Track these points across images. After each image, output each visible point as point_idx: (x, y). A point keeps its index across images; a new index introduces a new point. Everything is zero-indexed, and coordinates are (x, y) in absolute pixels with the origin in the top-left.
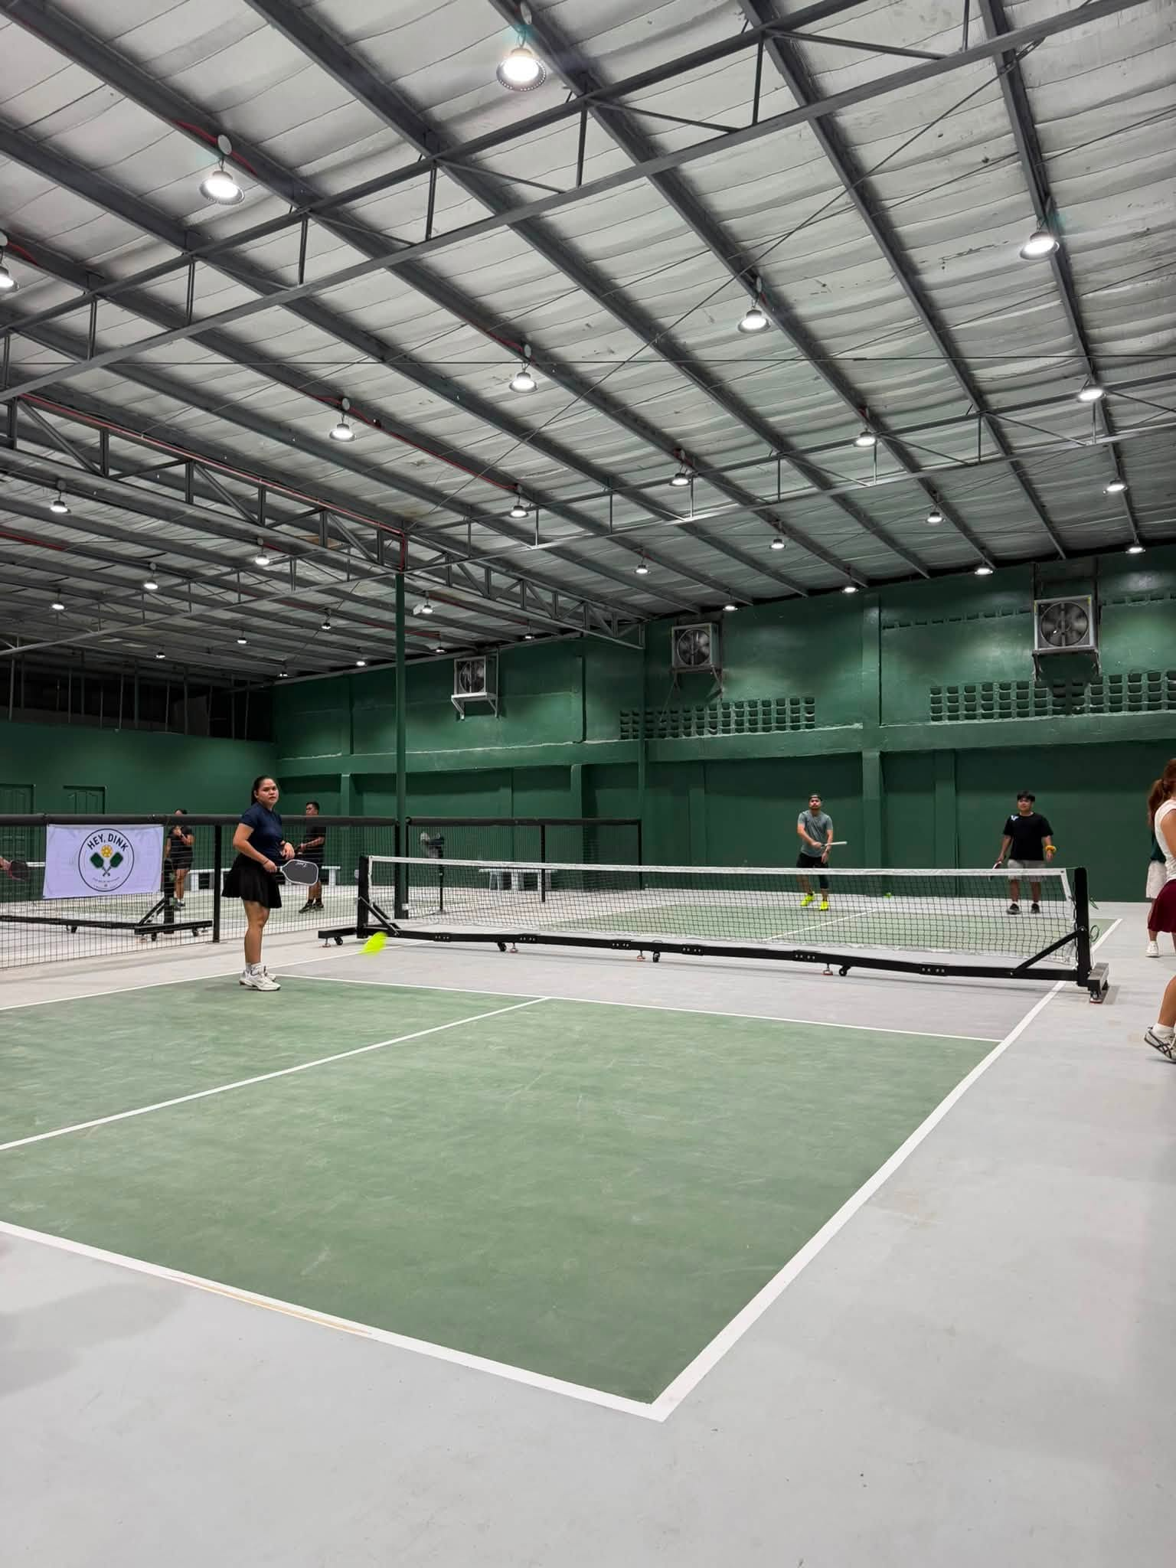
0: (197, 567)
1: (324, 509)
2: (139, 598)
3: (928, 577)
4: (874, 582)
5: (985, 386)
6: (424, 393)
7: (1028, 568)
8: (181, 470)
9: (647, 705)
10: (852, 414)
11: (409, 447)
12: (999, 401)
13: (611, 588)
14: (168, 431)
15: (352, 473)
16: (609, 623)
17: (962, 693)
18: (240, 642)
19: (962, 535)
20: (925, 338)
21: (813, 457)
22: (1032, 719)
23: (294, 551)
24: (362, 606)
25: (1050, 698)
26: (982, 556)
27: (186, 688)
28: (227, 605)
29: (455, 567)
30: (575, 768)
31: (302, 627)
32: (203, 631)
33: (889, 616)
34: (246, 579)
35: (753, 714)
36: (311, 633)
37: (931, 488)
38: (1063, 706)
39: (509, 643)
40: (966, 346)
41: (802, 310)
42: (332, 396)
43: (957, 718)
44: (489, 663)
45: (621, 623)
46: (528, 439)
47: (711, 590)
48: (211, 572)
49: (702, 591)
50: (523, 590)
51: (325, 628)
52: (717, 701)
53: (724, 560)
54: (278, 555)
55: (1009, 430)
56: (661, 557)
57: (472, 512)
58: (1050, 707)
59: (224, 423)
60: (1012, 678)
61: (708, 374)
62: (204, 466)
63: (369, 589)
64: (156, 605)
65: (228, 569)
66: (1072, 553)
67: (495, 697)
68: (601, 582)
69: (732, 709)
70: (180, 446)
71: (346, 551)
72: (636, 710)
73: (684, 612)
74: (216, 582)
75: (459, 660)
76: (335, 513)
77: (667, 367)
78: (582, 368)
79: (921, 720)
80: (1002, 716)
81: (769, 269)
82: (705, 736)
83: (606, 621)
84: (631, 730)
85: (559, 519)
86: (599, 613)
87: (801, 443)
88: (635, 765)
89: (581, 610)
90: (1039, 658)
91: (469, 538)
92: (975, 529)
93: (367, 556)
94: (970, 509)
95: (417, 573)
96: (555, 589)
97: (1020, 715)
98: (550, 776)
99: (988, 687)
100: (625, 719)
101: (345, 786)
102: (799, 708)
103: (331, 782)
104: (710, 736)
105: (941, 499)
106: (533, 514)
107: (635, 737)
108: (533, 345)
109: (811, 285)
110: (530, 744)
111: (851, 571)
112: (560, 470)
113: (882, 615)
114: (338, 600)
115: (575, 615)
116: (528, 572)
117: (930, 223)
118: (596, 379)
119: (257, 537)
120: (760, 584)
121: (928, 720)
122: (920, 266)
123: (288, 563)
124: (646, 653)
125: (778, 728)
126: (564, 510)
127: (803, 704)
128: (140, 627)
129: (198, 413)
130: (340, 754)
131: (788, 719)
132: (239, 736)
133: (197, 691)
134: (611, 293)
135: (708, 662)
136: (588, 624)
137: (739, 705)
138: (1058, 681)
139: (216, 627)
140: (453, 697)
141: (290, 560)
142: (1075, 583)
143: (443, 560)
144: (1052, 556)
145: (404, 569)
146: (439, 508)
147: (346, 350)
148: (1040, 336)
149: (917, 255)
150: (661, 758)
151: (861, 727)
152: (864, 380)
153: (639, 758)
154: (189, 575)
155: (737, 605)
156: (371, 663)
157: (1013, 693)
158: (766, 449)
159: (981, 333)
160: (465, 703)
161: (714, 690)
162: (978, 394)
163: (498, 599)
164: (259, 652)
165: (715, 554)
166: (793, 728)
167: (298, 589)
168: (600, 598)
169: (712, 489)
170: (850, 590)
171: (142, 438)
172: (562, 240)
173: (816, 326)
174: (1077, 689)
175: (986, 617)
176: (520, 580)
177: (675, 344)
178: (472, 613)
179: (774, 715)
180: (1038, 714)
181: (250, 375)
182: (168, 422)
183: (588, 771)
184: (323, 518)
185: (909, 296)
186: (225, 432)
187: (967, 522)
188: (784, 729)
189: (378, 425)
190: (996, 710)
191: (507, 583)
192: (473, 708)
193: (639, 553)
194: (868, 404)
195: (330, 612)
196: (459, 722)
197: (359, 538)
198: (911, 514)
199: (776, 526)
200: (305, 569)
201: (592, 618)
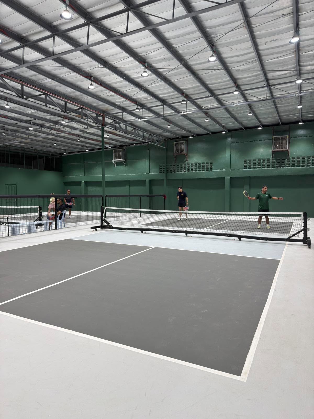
0: (44, 123)
1: (82, 108)
2: (27, 132)
3: (244, 129)
4: (230, 131)
5: (269, 78)
6: (115, 76)
7: (271, 128)
8: (43, 96)
9: (167, 163)
10: (233, 84)
11: (108, 91)
12: (272, 82)
13: (158, 131)
14: (40, 85)
15: (91, 98)
16: (157, 140)
17: (252, 161)
18: (54, 144)
19: (256, 118)
20: (257, 64)
21: (220, 97)
22: (271, 168)
23: (72, 119)
24: (89, 135)
25: (276, 163)
26: (259, 124)
27: (38, 157)
28: (52, 134)
29: (117, 125)
30: (147, 181)
31: (72, 140)
32: (44, 141)
33: (233, 140)
34: (58, 127)
35: (196, 166)
36: (74, 142)
37: (250, 106)
38: (279, 165)
39: (128, 145)
40: (267, 67)
41: (224, 56)
42: (89, 76)
43: (251, 168)
44: (123, 151)
45: (160, 140)
46: (143, 90)
47: (186, 132)
48: (48, 125)
49: (183, 132)
50: (135, 131)
51: (78, 141)
52: (186, 163)
53: (191, 124)
54: (67, 120)
55: (273, 90)
56: (173, 123)
57: (123, 109)
58: (276, 165)
59: (57, 83)
60: (266, 158)
61: (195, 73)
62: (50, 95)
63: (93, 130)
64: (31, 134)
65: (53, 124)
66: (283, 124)
67: (124, 160)
68: (157, 129)
69: (190, 165)
70: (44, 90)
71: (87, 120)
72: (164, 165)
73: (178, 138)
74: (49, 128)
75: (114, 150)
76: (85, 109)
77: (185, 70)
78: (160, 70)
79: (241, 169)
80: (263, 168)
81: (217, 43)
82: (183, 172)
83: (156, 140)
84: (162, 170)
85: (147, 112)
86: (155, 138)
87: (217, 92)
88: (163, 180)
89: (150, 137)
90: (273, 152)
91: (123, 117)
92: (259, 117)
93: (94, 121)
94: (258, 112)
95: (107, 126)
96: (143, 131)
97: (268, 167)
98: (140, 182)
99: (259, 160)
100: (161, 167)
101: (83, 184)
102: (208, 165)
103: (79, 183)
104: (184, 172)
105: (252, 109)
106: (141, 110)
107: (163, 172)
108: (148, 63)
109: (228, 48)
110: (134, 174)
111: (224, 128)
112: (150, 98)
113: (232, 140)
114: (83, 133)
115: (149, 139)
116: (137, 127)
117: (264, 32)
118: (164, 73)
119: (62, 115)
120: (200, 131)
121: (243, 168)
122: (259, 44)
123: (70, 123)
124: (167, 149)
125: (202, 170)
126: (150, 110)
127: (209, 164)
128: (27, 140)
129: (50, 80)
130: (81, 176)
131: (205, 168)
132: (53, 170)
133: (41, 157)
134: (172, 49)
135: (184, 152)
136: (152, 141)
137: (192, 164)
138: (278, 159)
139: (47, 140)
140: (113, 160)
141: (71, 122)
142: (284, 132)
143: (114, 123)
144: (278, 124)
145: (104, 125)
146: (115, 108)
147: (95, 63)
148: (287, 65)
149: (258, 41)
150: (170, 178)
151: (225, 170)
152: (237, 75)
153: (164, 178)
154: (42, 126)
155: (192, 136)
156: (90, 150)
157: (266, 161)
158: (208, 94)
159: (271, 63)
160: (116, 162)
161: (185, 160)
162: (267, 80)
163: (128, 134)
164: (58, 147)
165: (189, 122)
166: (207, 170)
167: (73, 130)
168: (155, 134)
169: (191, 104)
170: (224, 133)
171: (33, 87)
172: (160, 33)
173: (227, 60)
174: (283, 161)
175: (259, 141)
176: (134, 128)
177: (187, 64)
178: (120, 137)
179: (202, 167)
180: (272, 167)
181: (66, 70)
182: (41, 83)
183: (150, 181)
184: (82, 111)
185: (255, 52)
186: (56, 86)
187: (257, 115)
188: (204, 170)
189: (101, 85)
190: (261, 166)
191: (130, 129)
192: (118, 164)
193: (168, 122)
194: (237, 82)
195: (80, 136)
196: (115, 167)
197: (92, 116)
198: (243, 112)
199: (207, 115)
200: (75, 125)
201: (153, 139)
